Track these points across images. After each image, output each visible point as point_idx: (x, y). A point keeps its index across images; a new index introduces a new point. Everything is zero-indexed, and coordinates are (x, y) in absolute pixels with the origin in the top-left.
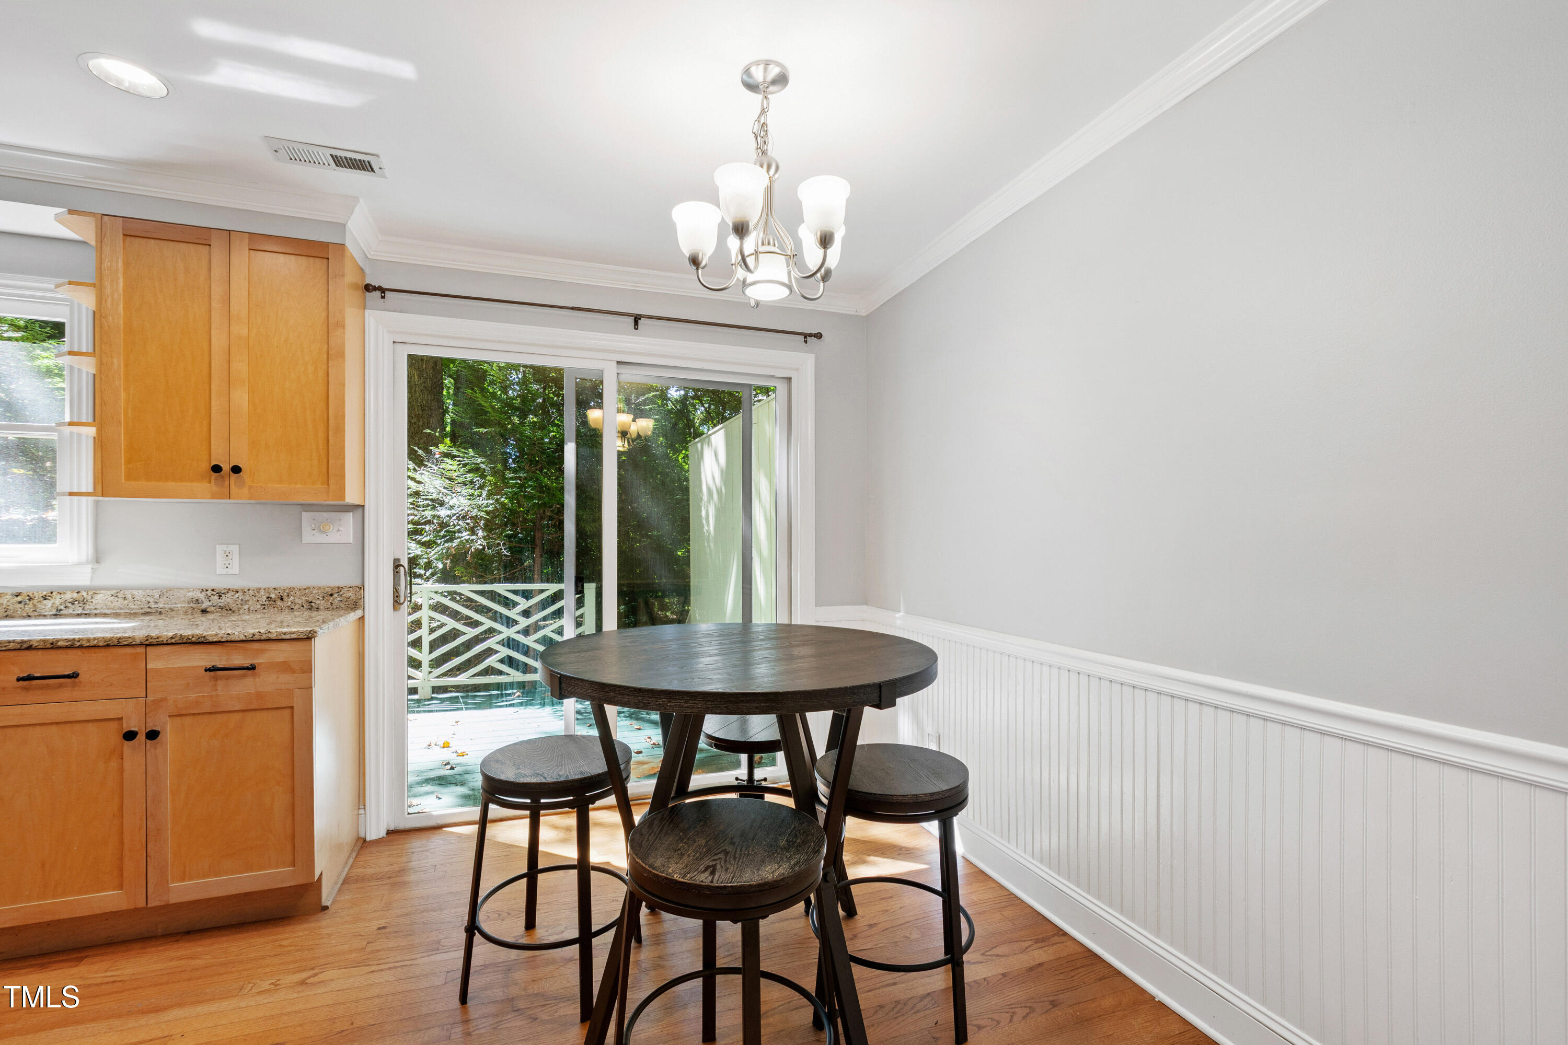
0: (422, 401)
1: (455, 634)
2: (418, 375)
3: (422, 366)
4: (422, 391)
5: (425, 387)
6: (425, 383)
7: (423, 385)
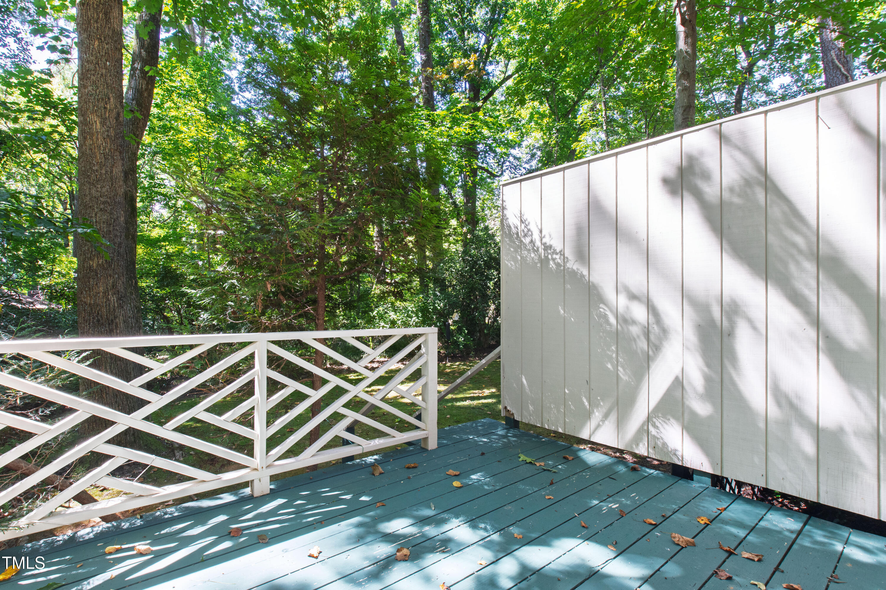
0: (105, 149)
1: (299, 397)
2: (101, 123)
3: (105, 114)
4: (104, 139)
5: (108, 136)
6: (108, 131)
7: (106, 133)
